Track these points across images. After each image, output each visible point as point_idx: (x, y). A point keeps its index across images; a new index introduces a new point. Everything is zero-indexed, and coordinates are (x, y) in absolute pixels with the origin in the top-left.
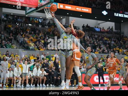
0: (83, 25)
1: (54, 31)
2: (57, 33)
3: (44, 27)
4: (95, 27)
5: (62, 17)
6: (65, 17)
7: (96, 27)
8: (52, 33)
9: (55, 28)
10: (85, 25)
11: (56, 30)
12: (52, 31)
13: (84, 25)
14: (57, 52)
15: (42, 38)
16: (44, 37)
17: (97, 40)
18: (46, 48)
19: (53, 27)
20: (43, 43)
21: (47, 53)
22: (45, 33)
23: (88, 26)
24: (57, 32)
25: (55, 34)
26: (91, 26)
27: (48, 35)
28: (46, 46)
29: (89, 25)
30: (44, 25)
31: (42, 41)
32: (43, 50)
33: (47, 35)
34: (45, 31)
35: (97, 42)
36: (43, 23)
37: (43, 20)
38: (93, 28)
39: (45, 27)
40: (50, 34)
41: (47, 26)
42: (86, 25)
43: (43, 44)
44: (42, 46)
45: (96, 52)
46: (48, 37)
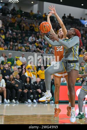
0: (63, 15)
1: (21, 21)
2: (24, 25)
3: (6, 16)
4: (81, 18)
5: (32, 2)
6: (38, 1)
7: (83, 19)
8: (17, 25)
9: (22, 17)
10: (66, 16)
11: (24, 21)
12: (18, 22)
13: (65, 14)
14: (23, 53)
15: (3, 31)
16: (5, 30)
17: (84, 38)
18: (8, 47)
19: (19, 16)
20: (3, 39)
21: (10, 54)
22: (8, 25)
23: (71, 17)
24: (25, 23)
25: (22, 26)
26: (75, 17)
27: (12, 28)
28: (8, 43)
29: (72, 15)
30: (6, 12)
31: (1, 36)
32: (3, 50)
33: (10, 28)
34: (8, 22)
35: (84, 40)
36: (5, 10)
37: (4, 5)
38: (77, 20)
39: (8, 15)
40: (14, 26)
41: (9, 14)
42: (69, 15)
43: (3, 41)
44: (2, 43)
45: (80, 55)
46: (11, 30)
